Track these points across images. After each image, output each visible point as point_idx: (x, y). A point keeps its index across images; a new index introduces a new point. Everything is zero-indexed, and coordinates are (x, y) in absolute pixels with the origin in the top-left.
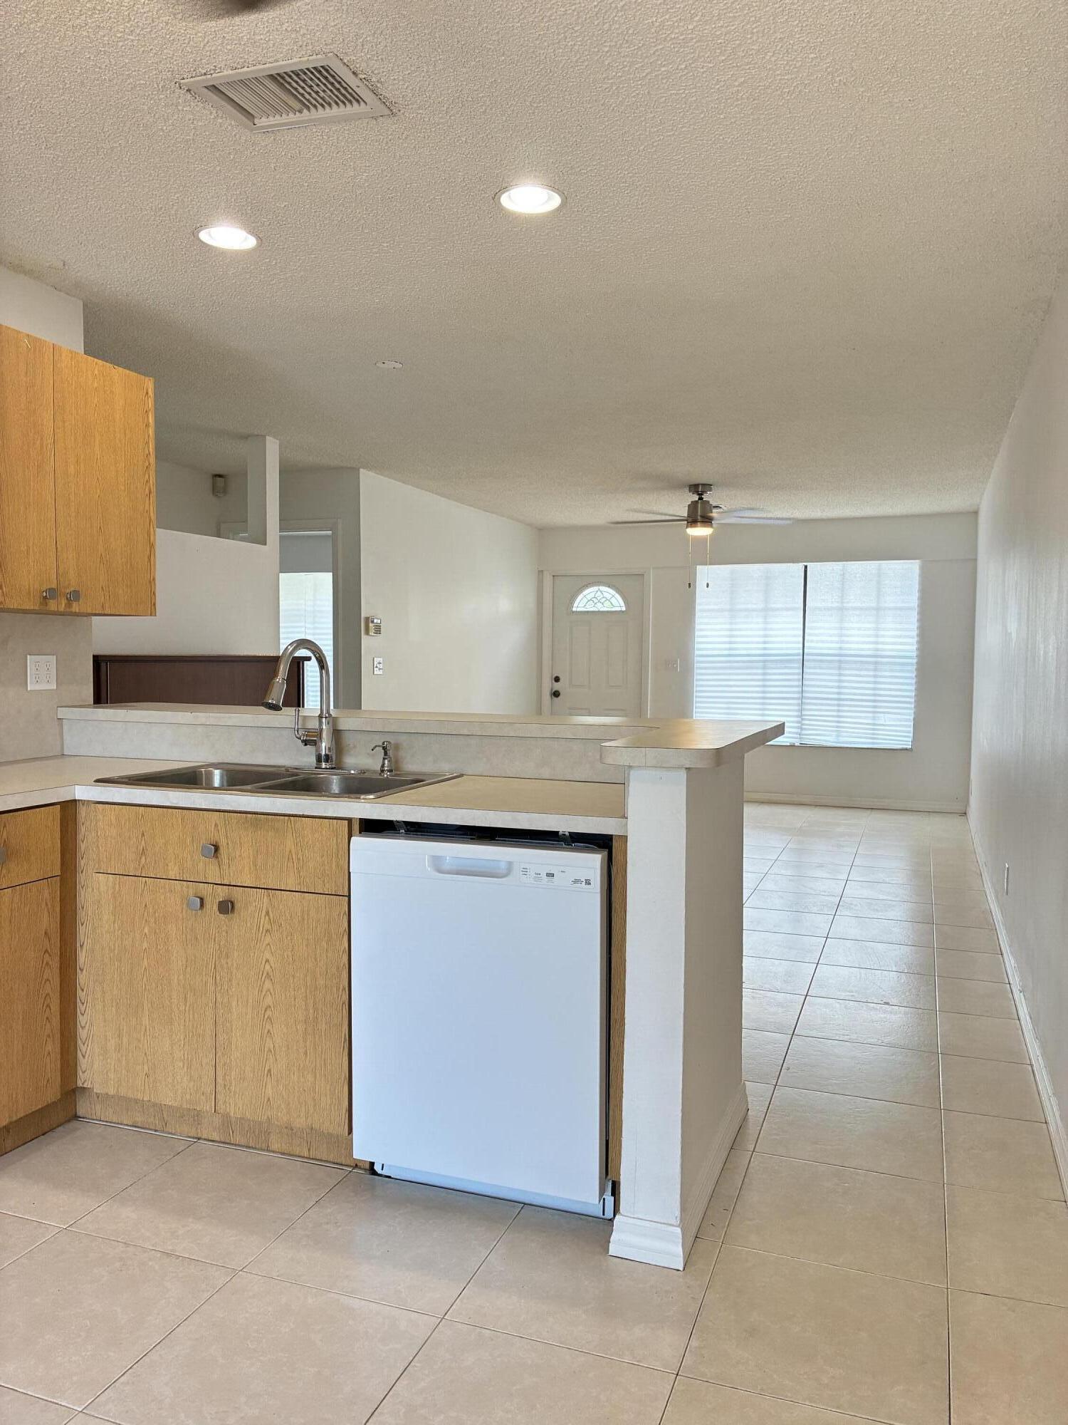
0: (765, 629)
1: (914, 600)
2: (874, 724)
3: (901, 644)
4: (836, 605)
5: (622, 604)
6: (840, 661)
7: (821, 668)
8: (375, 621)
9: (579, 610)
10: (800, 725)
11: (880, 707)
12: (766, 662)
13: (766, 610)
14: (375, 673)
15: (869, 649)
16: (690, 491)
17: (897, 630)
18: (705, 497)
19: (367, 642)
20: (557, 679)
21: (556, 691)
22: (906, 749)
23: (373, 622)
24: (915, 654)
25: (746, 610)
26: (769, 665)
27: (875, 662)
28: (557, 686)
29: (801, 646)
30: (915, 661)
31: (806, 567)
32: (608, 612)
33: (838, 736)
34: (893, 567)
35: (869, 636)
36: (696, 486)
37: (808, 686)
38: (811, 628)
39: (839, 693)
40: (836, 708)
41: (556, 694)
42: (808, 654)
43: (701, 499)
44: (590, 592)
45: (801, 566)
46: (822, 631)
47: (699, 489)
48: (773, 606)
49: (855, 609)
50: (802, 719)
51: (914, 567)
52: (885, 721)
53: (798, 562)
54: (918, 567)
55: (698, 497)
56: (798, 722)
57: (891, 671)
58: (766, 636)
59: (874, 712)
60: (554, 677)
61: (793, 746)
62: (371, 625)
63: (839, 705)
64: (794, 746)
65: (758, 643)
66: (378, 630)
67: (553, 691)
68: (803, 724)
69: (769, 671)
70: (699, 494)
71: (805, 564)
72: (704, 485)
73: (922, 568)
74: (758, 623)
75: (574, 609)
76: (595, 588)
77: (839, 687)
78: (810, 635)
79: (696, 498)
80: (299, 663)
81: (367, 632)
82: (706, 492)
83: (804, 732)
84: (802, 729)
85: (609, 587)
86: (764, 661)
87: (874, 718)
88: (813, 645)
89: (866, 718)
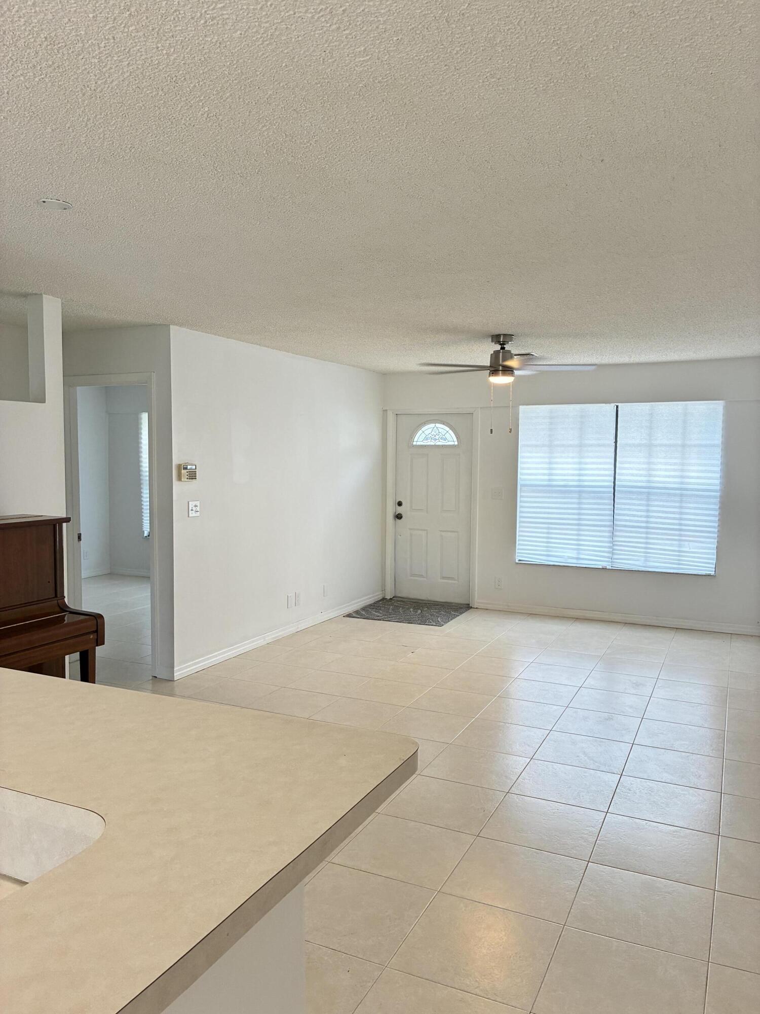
0: (580, 463)
1: (717, 438)
2: (679, 551)
3: (704, 478)
4: (644, 442)
5: (455, 439)
6: (648, 493)
7: (631, 499)
8: (189, 467)
9: (418, 443)
10: (611, 550)
11: (685, 536)
12: (580, 491)
13: (581, 446)
14: (190, 516)
15: (675, 483)
16: (492, 341)
17: (700, 465)
18: (507, 347)
19: (179, 488)
20: (400, 504)
21: (399, 514)
22: (709, 575)
23: (186, 468)
24: (718, 488)
25: (563, 446)
26: (584, 495)
27: (681, 494)
28: (400, 510)
29: (612, 478)
30: (718, 494)
31: (617, 407)
32: (443, 446)
33: (646, 561)
34: (699, 408)
35: (675, 470)
36: (498, 336)
37: (619, 515)
38: (621, 463)
39: (647, 522)
40: (644, 535)
41: (399, 517)
42: (620, 486)
43: (503, 348)
44: (428, 429)
45: (611, 407)
46: (632, 466)
47: (501, 339)
48: (586, 442)
49: (661, 445)
50: (614, 545)
51: (718, 407)
52: (690, 549)
53: (610, 403)
54: (722, 407)
55: (500, 346)
56: (610, 547)
57: (697, 503)
58: (580, 469)
59: (680, 540)
60: (397, 503)
61: (604, 569)
62: (183, 471)
63: (647, 533)
64: (606, 569)
65: (573, 475)
66: (192, 476)
67: (397, 514)
68: (614, 550)
69: (584, 501)
70: (501, 344)
71: (617, 404)
72: (504, 335)
73: (726, 408)
74: (573, 458)
75: (414, 443)
76: (432, 425)
77: (648, 517)
78: (620, 468)
79: (498, 347)
80: (55, 526)
81: (179, 478)
82: (508, 342)
83: (616, 557)
84: (613, 554)
85: (444, 424)
86: (580, 492)
87: (680, 546)
88: (622, 478)
89: (671, 545)
